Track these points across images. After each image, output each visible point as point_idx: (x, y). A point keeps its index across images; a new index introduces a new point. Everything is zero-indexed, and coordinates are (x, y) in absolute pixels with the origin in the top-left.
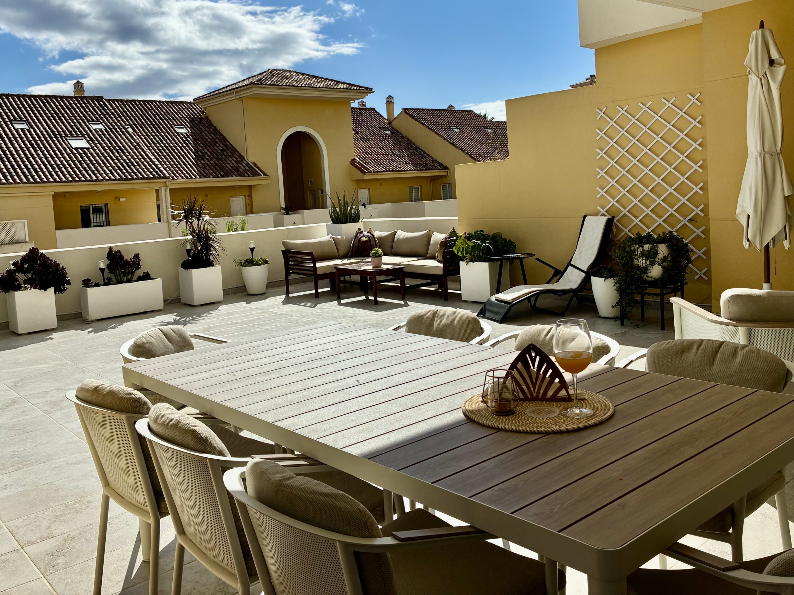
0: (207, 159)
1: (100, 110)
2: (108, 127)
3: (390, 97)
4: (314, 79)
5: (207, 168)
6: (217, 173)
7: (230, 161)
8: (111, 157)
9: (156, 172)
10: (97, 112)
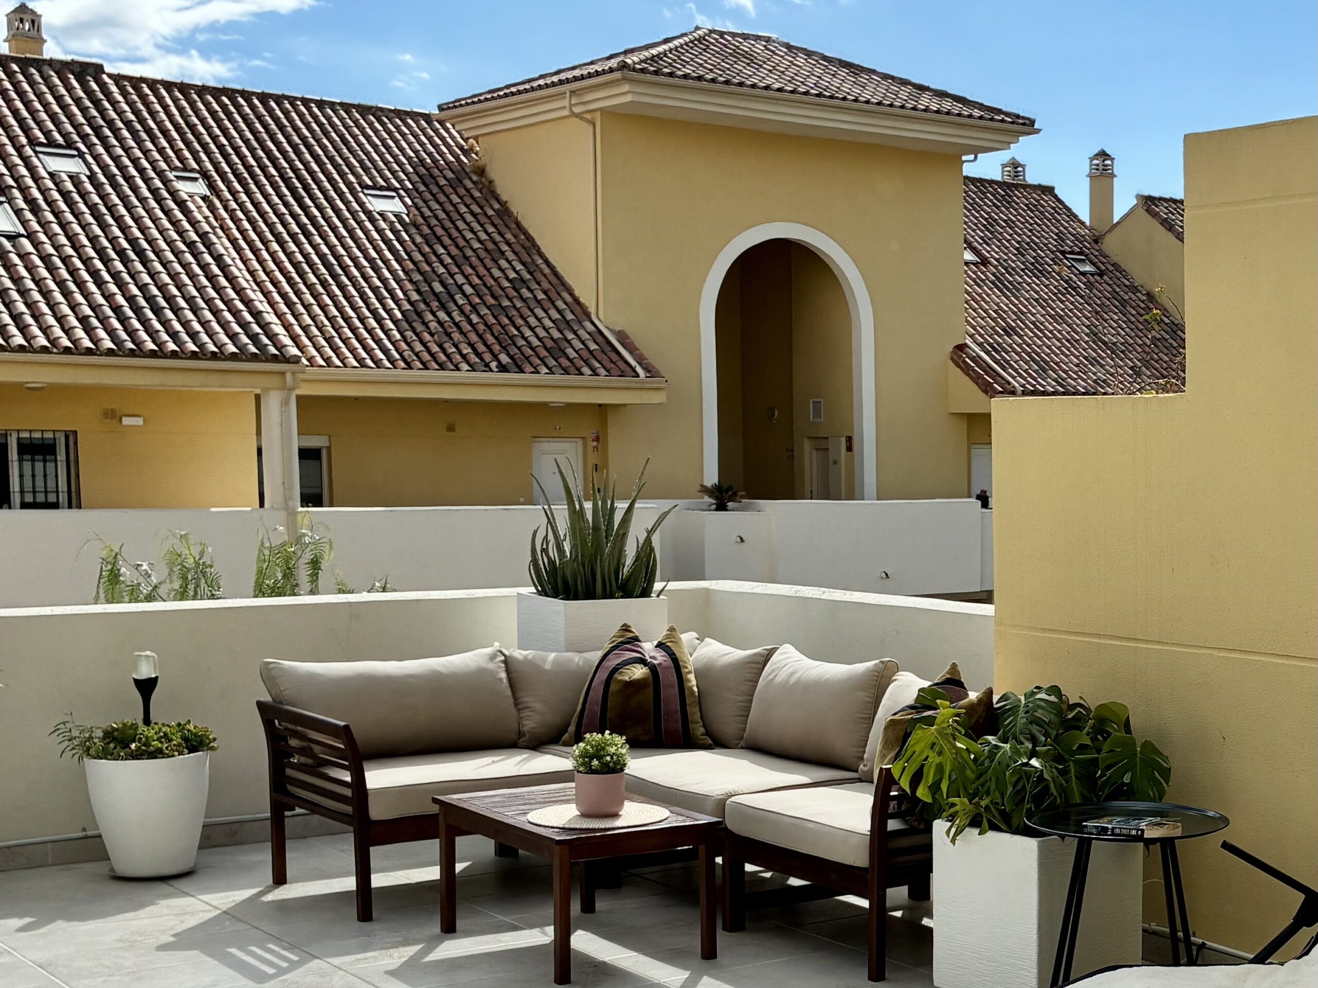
0: (460, 308)
1: (84, 110)
2: (104, 168)
3: (1103, 155)
4: (843, 72)
5: (456, 336)
6: (487, 357)
7: (539, 320)
8: (94, 274)
9: (254, 338)
10: (70, 117)
